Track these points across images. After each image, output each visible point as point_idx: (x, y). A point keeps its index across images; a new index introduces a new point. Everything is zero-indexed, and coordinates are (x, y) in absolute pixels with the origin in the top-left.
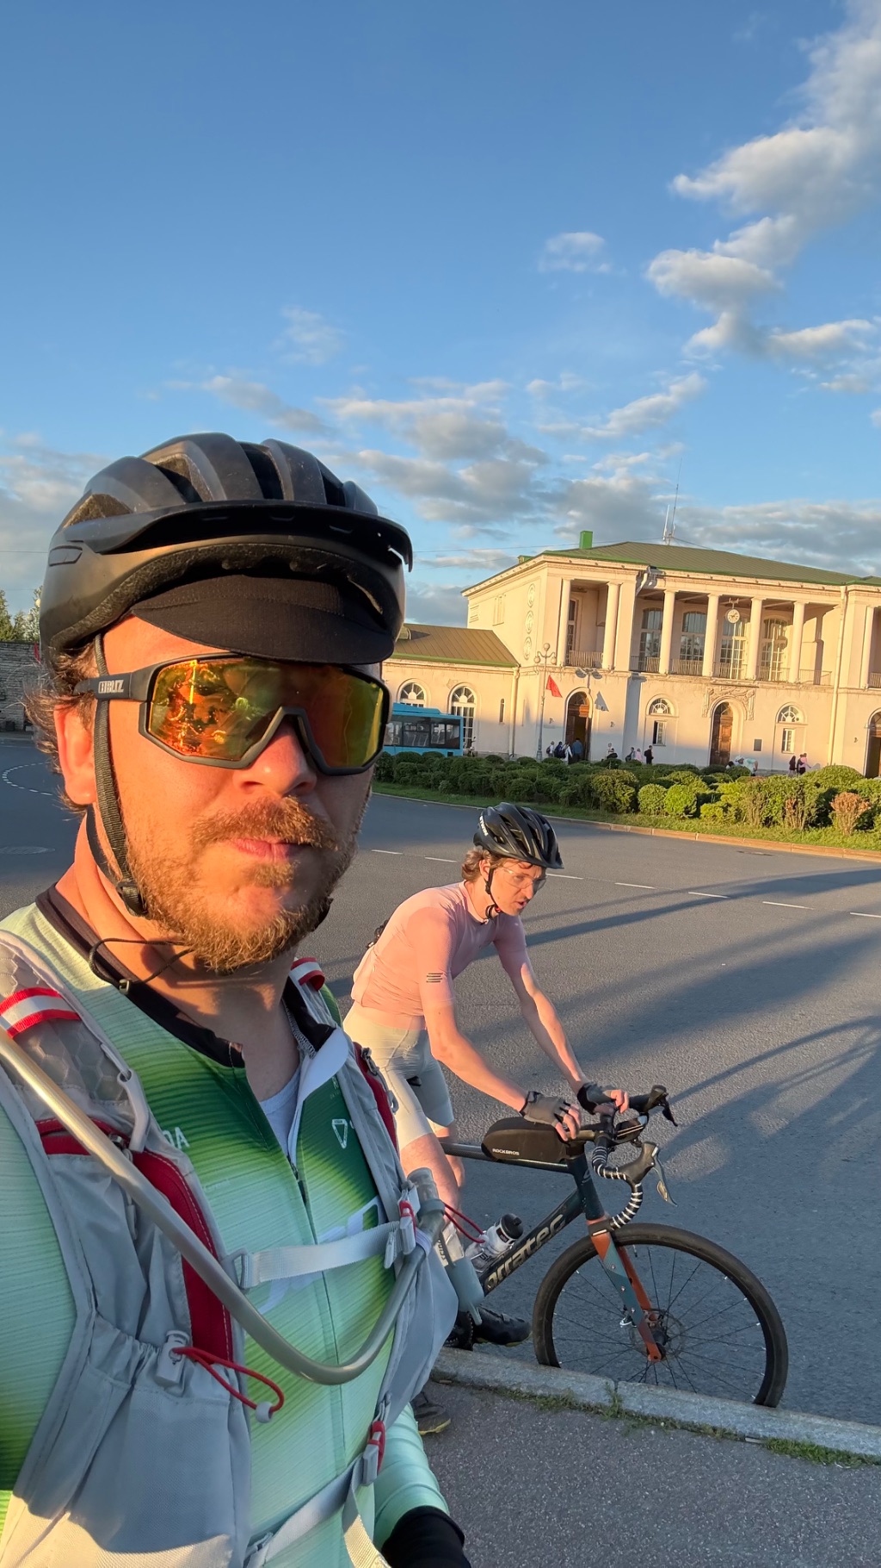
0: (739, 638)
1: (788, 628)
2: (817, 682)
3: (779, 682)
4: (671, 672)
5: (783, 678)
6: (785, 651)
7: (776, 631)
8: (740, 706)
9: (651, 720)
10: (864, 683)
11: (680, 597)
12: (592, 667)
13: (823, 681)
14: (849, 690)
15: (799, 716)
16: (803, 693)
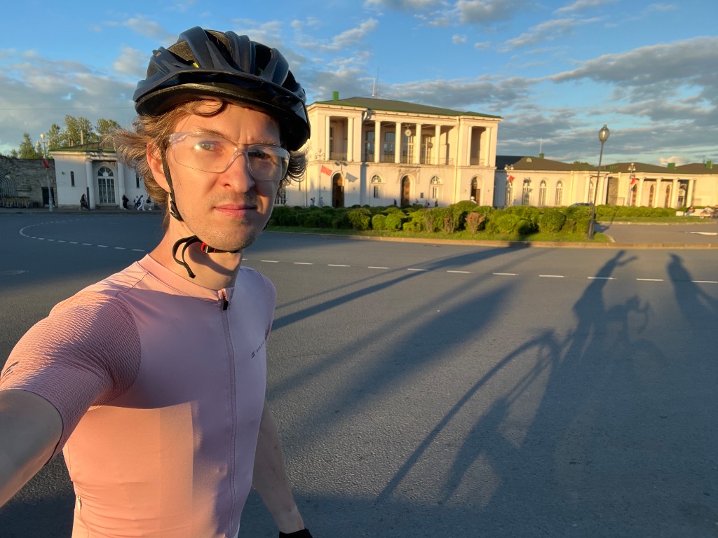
0: (411, 144)
1: (433, 138)
2: (447, 164)
3: (430, 165)
4: (381, 161)
5: (432, 163)
6: (432, 149)
7: (428, 140)
8: (413, 177)
9: (373, 185)
10: (468, 163)
11: (383, 124)
12: (342, 160)
13: (450, 163)
14: (462, 167)
15: (440, 180)
16: (441, 169)
